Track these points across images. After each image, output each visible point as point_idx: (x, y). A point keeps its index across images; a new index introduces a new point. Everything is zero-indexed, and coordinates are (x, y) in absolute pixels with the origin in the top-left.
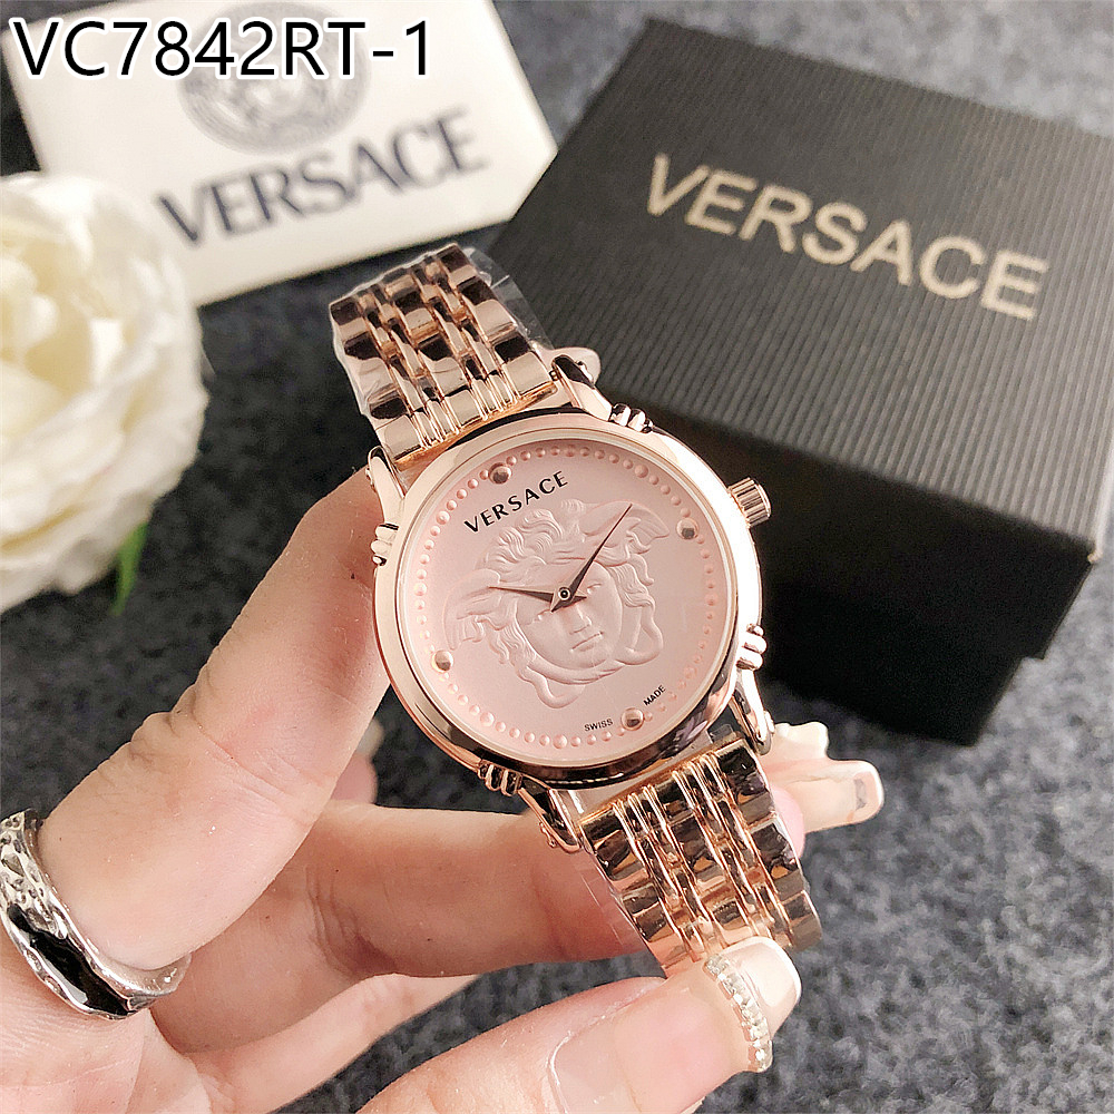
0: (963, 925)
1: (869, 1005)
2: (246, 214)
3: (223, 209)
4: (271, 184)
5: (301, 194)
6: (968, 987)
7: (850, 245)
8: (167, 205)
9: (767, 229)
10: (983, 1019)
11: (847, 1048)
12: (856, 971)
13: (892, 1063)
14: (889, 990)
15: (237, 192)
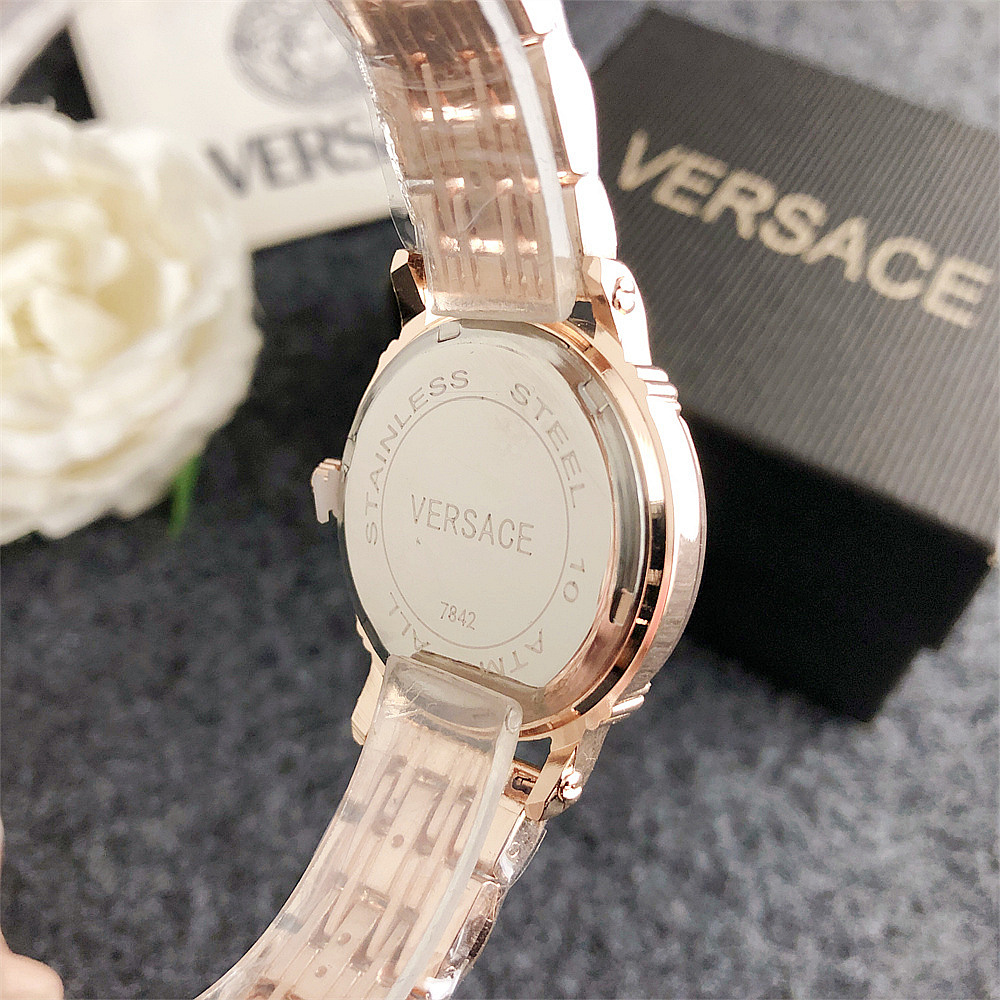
0: (958, 856)
1: (874, 928)
2: (288, 167)
3: (268, 163)
4: (311, 141)
5: (341, 150)
6: (966, 913)
7: (804, 236)
8: (216, 157)
9: (729, 215)
10: (980, 945)
11: (854, 968)
12: (862, 895)
13: (896, 982)
14: (893, 912)
15: (280, 147)
